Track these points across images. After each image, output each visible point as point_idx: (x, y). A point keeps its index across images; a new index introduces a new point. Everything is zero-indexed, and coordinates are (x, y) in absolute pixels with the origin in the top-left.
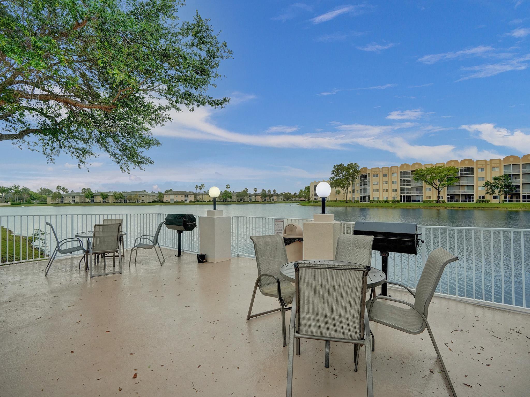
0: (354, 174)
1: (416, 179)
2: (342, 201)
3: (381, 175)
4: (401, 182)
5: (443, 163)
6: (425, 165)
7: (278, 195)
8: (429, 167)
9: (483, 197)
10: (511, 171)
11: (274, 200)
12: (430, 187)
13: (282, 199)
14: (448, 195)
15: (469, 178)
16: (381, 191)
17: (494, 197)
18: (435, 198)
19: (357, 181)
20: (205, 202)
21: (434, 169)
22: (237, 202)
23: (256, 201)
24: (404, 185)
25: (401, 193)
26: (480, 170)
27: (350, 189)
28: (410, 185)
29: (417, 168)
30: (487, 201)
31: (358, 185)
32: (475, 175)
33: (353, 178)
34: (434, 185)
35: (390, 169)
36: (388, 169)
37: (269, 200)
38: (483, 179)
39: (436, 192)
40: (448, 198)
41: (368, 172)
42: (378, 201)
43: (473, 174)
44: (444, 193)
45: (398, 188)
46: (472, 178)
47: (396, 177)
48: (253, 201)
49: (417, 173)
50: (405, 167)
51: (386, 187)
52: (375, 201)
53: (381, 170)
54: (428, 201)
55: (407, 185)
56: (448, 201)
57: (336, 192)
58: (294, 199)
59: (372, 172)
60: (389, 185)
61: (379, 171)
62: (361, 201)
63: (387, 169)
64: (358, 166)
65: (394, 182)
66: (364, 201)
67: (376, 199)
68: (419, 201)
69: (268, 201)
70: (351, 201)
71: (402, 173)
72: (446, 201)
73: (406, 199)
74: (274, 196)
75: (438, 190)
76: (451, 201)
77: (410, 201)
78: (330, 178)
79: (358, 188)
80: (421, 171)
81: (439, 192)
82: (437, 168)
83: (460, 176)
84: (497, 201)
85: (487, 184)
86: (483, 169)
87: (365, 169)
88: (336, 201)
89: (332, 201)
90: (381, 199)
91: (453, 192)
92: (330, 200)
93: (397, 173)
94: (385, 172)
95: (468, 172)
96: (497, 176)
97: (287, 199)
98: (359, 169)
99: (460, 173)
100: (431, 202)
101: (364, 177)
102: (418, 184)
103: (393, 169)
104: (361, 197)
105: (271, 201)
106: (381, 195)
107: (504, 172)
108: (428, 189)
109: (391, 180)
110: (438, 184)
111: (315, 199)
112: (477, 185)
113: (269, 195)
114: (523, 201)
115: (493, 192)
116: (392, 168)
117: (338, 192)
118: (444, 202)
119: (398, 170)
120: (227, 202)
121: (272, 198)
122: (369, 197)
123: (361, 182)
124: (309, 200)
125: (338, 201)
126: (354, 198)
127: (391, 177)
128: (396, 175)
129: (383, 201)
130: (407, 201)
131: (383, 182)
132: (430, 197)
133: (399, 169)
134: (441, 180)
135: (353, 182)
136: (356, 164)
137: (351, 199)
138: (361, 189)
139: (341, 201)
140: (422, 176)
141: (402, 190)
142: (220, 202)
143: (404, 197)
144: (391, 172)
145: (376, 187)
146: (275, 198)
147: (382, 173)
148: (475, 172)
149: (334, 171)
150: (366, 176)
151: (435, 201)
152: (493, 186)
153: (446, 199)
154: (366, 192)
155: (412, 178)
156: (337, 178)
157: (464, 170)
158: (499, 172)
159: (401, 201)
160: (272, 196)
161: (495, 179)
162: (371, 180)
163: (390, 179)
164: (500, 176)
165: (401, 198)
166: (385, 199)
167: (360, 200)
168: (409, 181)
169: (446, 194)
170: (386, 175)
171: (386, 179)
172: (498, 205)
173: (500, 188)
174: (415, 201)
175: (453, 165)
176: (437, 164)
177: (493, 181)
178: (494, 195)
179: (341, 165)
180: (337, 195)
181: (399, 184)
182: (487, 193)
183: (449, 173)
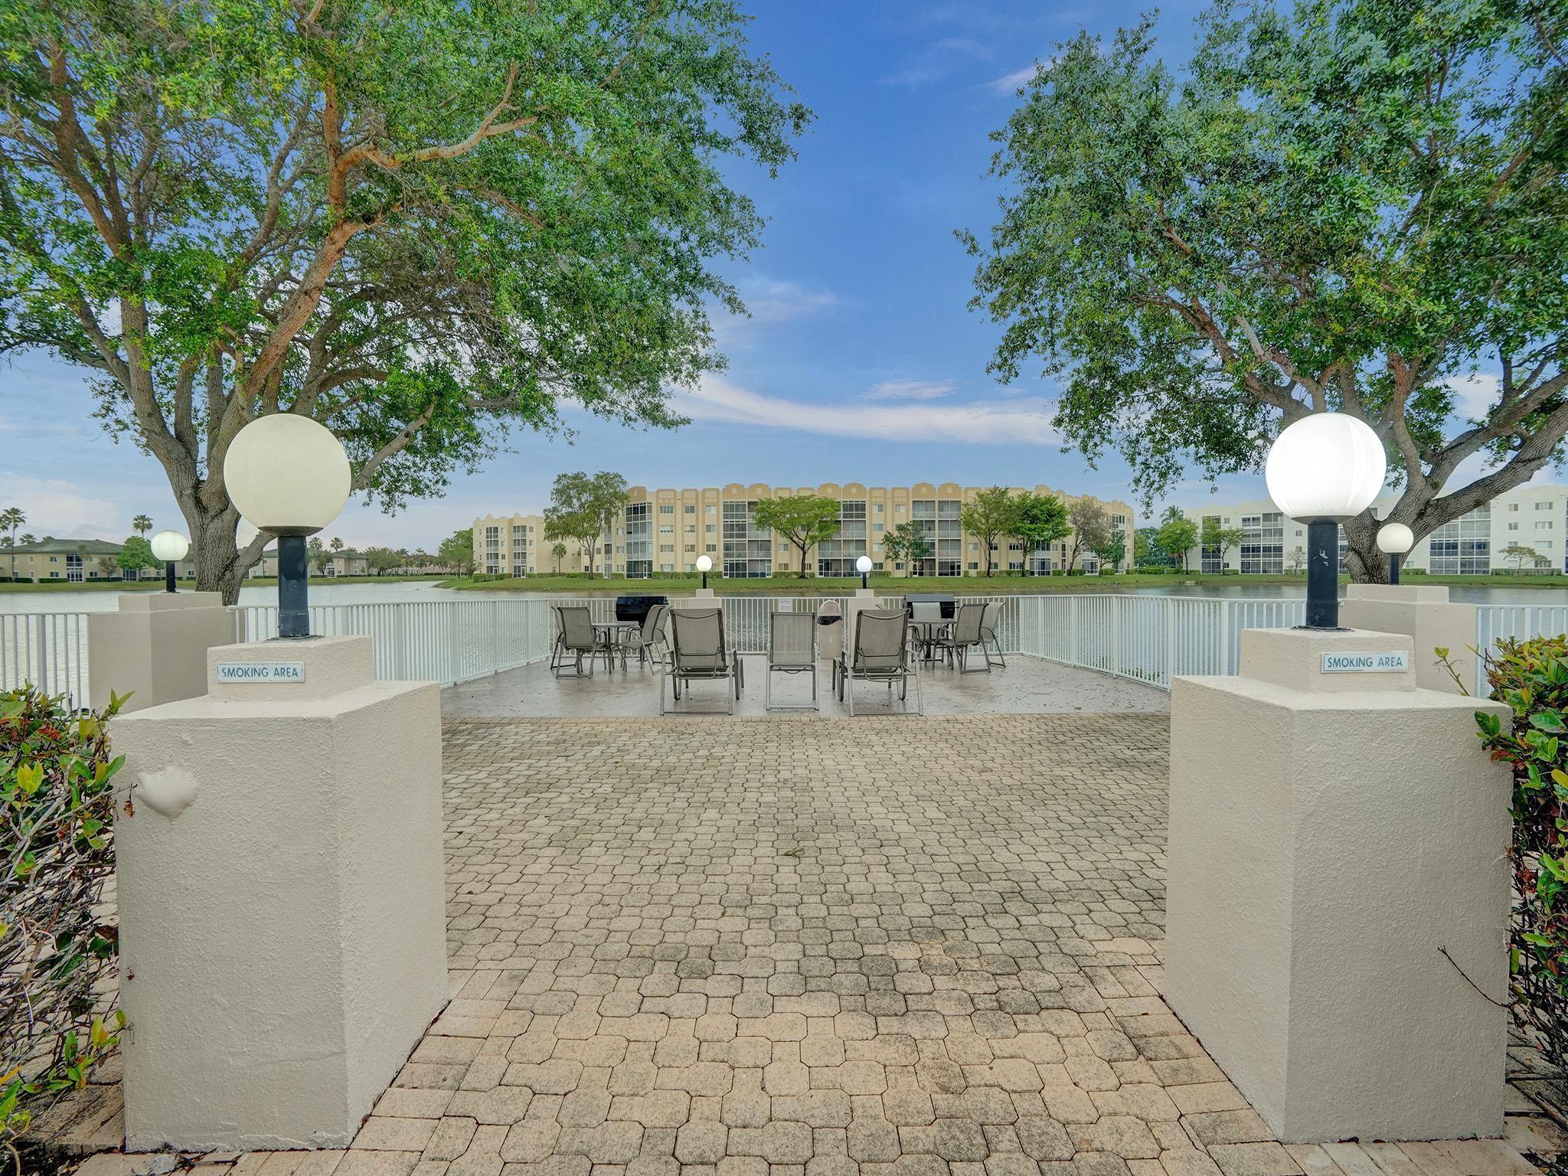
0: (611, 503)
1: (761, 523)
2: (573, 576)
3: (679, 509)
4: (726, 528)
5: (812, 489)
6: (777, 490)
7: (350, 556)
8: (786, 495)
9: (881, 565)
10: (923, 515)
11: (336, 574)
12: (786, 541)
13: (363, 571)
14: (820, 561)
15: (858, 524)
16: (679, 549)
17: (898, 566)
18: (796, 567)
19: (620, 520)
20: (29, 581)
21: (796, 502)
22: (188, 579)
23: (266, 577)
24: (732, 536)
25: (726, 555)
26: (875, 509)
27: (600, 542)
28: (744, 536)
29: (758, 496)
30: (886, 574)
31: (620, 531)
32: (867, 519)
33: (609, 514)
34: (795, 539)
35: (700, 495)
36: (697, 495)
37: (318, 573)
38: (880, 527)
39: (797, 553)
40: (821, 569)
41: (648, 501)
42: (674, 575)
43: (864, 516)
44: (814, 558)
45: (719, 541)
46: (860, 525)
47: (715, 515)
48: (254, 577)
49: (763, 509)
50: (734, 491)
51: (690, 539)
52: (666, 575)
53: (679, 496)
54: (781, 573)
55: (738, 536)
56: (821, 574)
57: (554, 550)
58: (400, 571)
59: (658, 499)
60: (697, 535)
61: (675, 499)
62: (629, 576)
63: (693, 495)
64: (624, 483)
65: (709, 528)
66: (637, 576)
67: (667, 570)
68: (763, 575)
69: (313, 577)
70: (601, 575)
71: (728, 507)
72: (817, 576)
73: (736, 570)
74: (335, 561)
75: (803, 549)
76: (826, 575)
77: (744, 575)
78: (545, 511)
79: (619, 539)
80: (770, 503)
81: (804, 554)
82: (802, 499)
83: (841, 519)
84: (900, 574)
85: (888, 539)
86: (881, 508)
87: (642, 491)
88: (553, 575)
89: (541, 575)
90: (679, 569)
91: (830, 554)
92: (535, 572)
93: (716, 505)
94: (690, 502)
95: (857, 510)
96: (903, 523)
97: (382, 569)
98: (624, 489)
99: (842, 512)
100: (787, 575)
101: (638, 511)
102: (762, 535)
103: (707, 494)
104: (629, 563)
105: (323, 576)
106: (679, 559)
107: (914, 515)
108: (782, 548)
109: (704, 522)
110: (803, 534)
111: (490, 569)
112: (871, 540)
113: (318, 557)
114: (940, 574)
115: (897, 555)
116: (661, 493)
117: (560, 551)
118: (813, 575)
119: (718, 498)
120: (142, 580)
121: (329, 566)
122: (650, 563)
123: (629, 526)
124: (470, 572)
125: (560, 574)
126: (608, 567)
127: (703, 516)
128: (713, 510)
129: (685, 574)
130: (738, 575)
131: (683, 527)
132: (786, 566)
133: (721, 496)
134: (808, 527)
135: (608, 521)
136: (616, 475)
137: (602, 571)
138: (629, 544)
139: (569, 576)
140: (773, 516)
141: (727, 547)
142: (107, 580)
143: (732, 565)
144: (703, 501)
145: (666, 539)
146: (339, 566)
147: (683, 503)
148: (867, 512)
149: (558, 491)
150: (643, 509)
151: (796, 573)
152: (898, 543)
153: (816, 569)
154: (644, 551)
155: (749, 520)
156: (565, 510)
157: (849, 507)
158: (905, 516)
159: (726, 575)
160: (329, 558)
161: (900, 528)
162: (655, 519)
163: (700, 519)
164: (908, 524)
165: (726, 568)
166: (688, 570)
167: (625, 573)
168: (742, 527)
169: (817, 558)
170: (691, 510)
171: (690, 518)
172: (906, 583)
173: (908, 548)
174: (755, 575)
175: (830, 494)
176: (799, 489)
177: (896, 534)
178: (898, 561)
179: (576, 477)
180: (556, 557)
181: (722, 533)
182: (887, 557)
183: (825, 513)
